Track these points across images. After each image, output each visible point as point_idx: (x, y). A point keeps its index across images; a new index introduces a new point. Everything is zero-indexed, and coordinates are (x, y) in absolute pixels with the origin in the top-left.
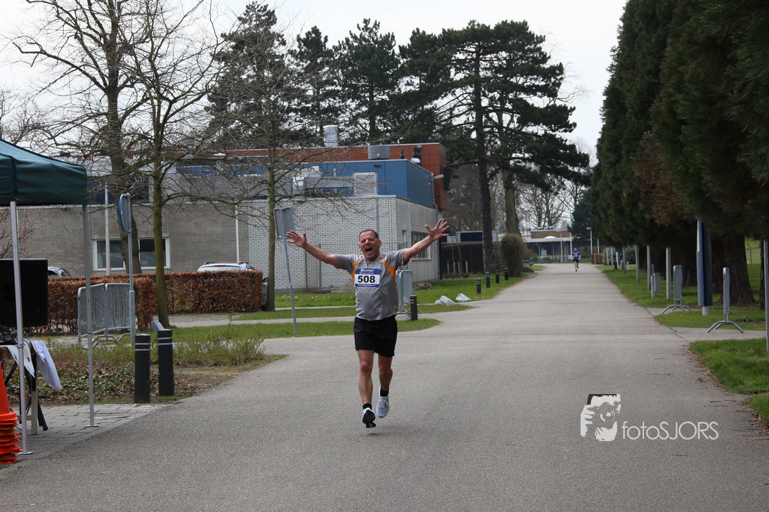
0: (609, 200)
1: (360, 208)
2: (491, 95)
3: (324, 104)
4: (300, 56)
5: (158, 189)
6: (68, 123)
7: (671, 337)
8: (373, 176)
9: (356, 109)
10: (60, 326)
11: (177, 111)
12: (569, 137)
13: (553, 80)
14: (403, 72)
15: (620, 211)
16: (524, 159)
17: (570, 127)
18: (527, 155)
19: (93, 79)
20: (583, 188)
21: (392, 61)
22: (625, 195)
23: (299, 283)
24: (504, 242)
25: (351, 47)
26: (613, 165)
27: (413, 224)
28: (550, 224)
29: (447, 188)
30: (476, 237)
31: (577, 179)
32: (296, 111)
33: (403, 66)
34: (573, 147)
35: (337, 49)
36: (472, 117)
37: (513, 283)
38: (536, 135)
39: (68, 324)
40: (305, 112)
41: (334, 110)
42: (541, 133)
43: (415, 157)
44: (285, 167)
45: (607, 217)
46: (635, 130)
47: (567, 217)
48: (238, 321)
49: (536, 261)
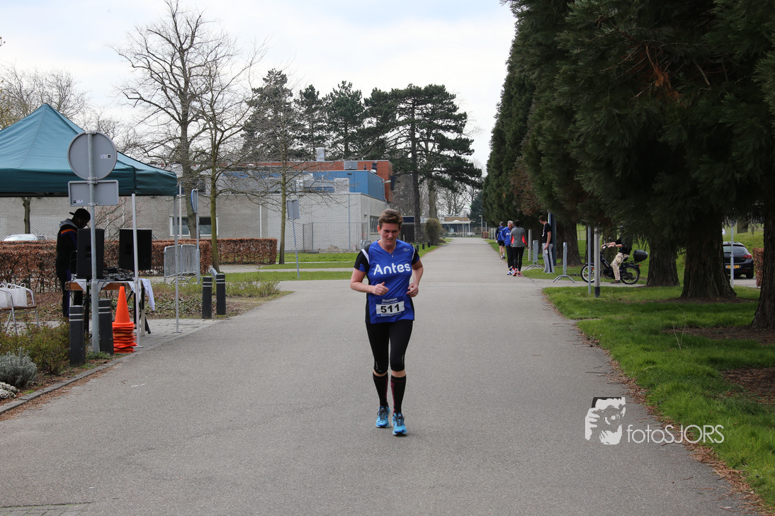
0: (494, 199)
1: (339, 201)
2: (421, 131)
3: (316, 134)
4: (302, 104)
5: (214, 186)
6: (156, 143)
7: (531, 285)
8: (347, 181)
9: (336, 137)
10: (152, 270)
11: (227, 138)
12: (470, 159)
13: (460, 122)
14: (366, 115)
15: (501, 206)
16: (441, 172)
17: (470, 152)
18: (443, 169)
19: (173, 116)
20: (477, 190)
21: (360, 107)
22: (504, 196)
23: (300, 247)
24: (428, 224)
25: (334, 99)
26: (497, 176)
27: (371, 211)
28: (456, 213)
29: (392, 189)
30: (410, 220)
31: (474, 184)
32: (298, 138)
33: (366, 111)
34: (472, 165)
35: (324, 99)
36: (409, 144)
37: (433, 249)
38: (449, 156)
39: (157, 269)
40: (304, 139)
41: (322, 138)
42: (452, 155)
43: (373, 168)
44: (292, 174)
45: (492, 209)
46: (511, 156)
47: (467, 208)
48: (263, 270)
49: (447, 235)
